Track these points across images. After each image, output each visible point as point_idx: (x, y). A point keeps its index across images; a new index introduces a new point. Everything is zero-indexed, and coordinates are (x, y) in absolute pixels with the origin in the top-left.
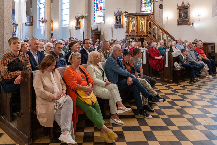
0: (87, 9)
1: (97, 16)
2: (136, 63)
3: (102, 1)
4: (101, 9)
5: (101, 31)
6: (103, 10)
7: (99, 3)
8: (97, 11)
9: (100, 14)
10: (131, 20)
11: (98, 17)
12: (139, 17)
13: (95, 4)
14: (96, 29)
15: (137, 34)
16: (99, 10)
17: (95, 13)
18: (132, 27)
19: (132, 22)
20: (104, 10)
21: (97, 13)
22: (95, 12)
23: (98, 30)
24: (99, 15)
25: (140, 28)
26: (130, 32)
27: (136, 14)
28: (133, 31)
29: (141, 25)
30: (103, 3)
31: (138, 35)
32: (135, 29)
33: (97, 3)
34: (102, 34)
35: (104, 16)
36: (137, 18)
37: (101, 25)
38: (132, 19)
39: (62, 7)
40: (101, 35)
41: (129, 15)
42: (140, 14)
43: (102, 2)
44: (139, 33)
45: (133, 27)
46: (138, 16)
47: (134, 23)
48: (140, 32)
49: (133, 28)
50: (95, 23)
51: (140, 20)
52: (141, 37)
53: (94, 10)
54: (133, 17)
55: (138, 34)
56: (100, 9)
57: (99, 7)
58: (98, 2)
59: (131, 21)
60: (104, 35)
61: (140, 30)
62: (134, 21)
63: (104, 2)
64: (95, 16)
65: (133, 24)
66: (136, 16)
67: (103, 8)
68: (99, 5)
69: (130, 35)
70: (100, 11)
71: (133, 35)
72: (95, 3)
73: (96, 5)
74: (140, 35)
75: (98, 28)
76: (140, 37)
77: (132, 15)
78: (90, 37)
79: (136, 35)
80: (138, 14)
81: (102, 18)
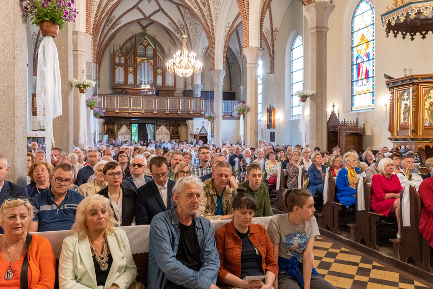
0: (315, 78)
1: (358, 92)
2: (290, 237)
3: (369, 58)
4: (367, 77)
5: (364, 127)
6: (371, 79)
7: (363, 62)
8: (358, 80)
9: (365, 89)
10: (400, 97)
11: (360, 94)
12: (421, 87)
13: (353, 65)
14: (352, 123)
15: (414, 134)
16: (362, 79)
17: (355, 86)
18: (402, 116)
19: (403, 103)
20: (373, 77)
21: (359, 85)
22: (355, 83)
23: (357, 123)
24: (363, 91)
25: (426, 116)
26: (397, 128)
27: (411, 79)
28: (404, 128)
29: (429, 109)
30: (371, 62)
31: (417, 139)
32: (410, 121)
33: (359, 64)
34: (368, 133)
35: (373, 92)
36: (416, 91)
37: (365, 113)
38: (403, 94)
39: (291, 78)
40: (365, 137)
41: (393, 83)
42: (423, 78)
43: (369, 60)
44: (420, 133)
45: (404, 116)
46: (418, 84)
47: (407, 105)
48: (426, 128)
49: (404, 119)
50: (354, 108)
51: (425, 95)
52: (429, 144)
53: (352, 78)
54: (404, 88)
55: (417, 134)
56: (363, 77)
57: (363, 71)
58: (359, 61)
59: (400, 99)
60: (372, 136)
61: (427, 124)
62: (407, 99)
63: (373, 59)
64: (354, 94)
65: (406, 107)
66: (413, 84)
67: (371, 74)
68: (363, 67)
69: (398, 137)
70: (365, 81)
71: (404, 139)
72: (355, 63)
73: (355, 67)
74: (424, 139)
75: (357, 121)
76: (425, 144)
77: (400, 83)
78: (322, 142)
79: (412, 137)
80: (417, 79)
81: (369, 96)
